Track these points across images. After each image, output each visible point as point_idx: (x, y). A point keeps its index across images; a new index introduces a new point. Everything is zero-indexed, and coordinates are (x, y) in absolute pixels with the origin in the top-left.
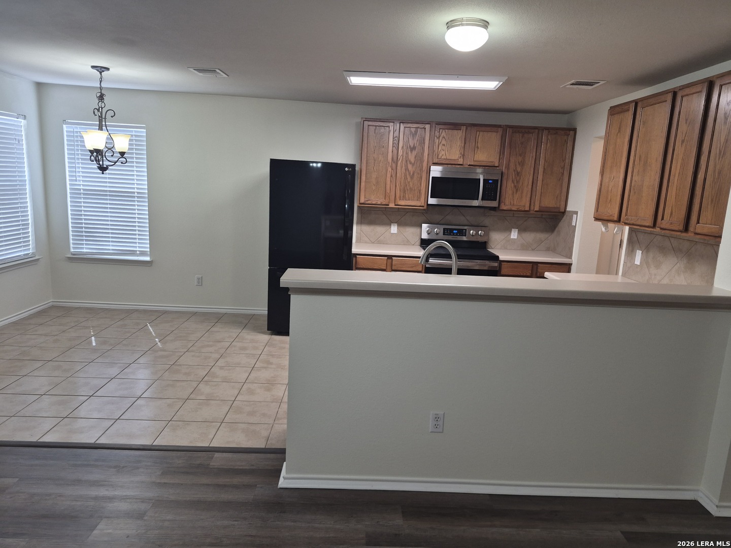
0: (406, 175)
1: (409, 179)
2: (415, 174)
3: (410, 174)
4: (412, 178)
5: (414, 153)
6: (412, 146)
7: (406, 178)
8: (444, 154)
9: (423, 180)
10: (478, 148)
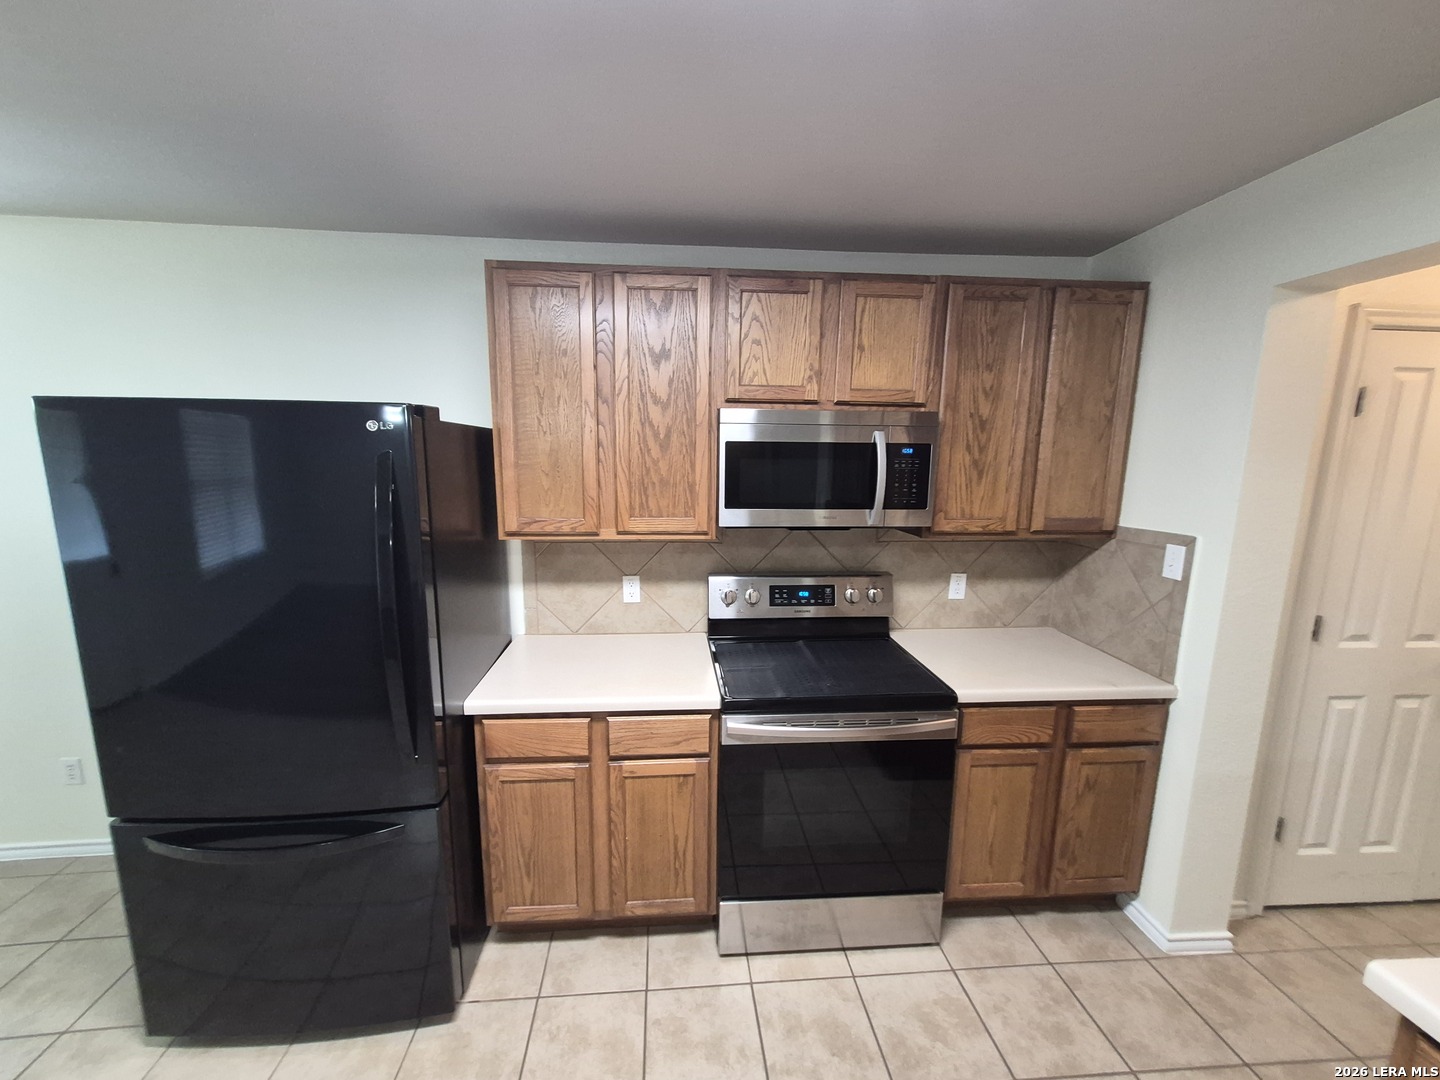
0: (645, 441)
1: (655, 451)
2: (674, 437)
3: (656, 435)
4: (664, 446)
5: (667, 368)
6: (657, 349)
7: (645, 450)
8: (761, 372)
9: (699, 454)
10: (861, 348)
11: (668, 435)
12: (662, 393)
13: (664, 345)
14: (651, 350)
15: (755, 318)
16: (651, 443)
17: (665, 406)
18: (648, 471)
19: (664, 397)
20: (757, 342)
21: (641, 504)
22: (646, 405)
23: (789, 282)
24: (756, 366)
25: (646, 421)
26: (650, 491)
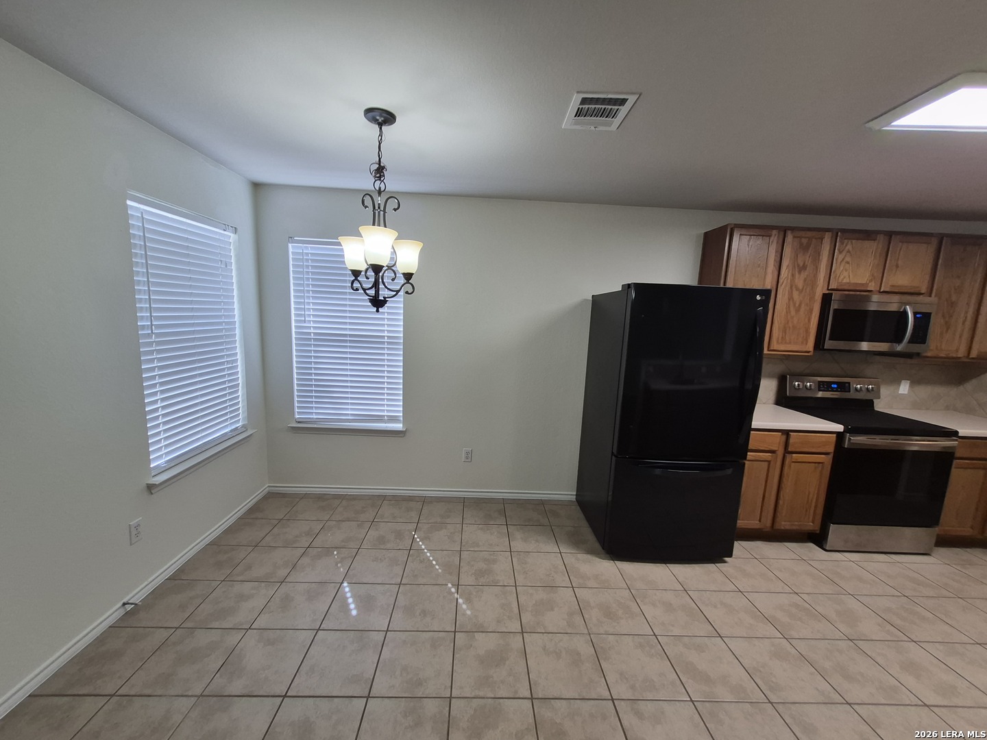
0: (789, 307)
1: (793, 312)
2: (803, 305)
3: (794, 305)
4: (798, 311)
5: (804, 275)
6: (801, 265)
7: (788, 312)
8: (847, 277)
9: (814, 315)
10: (897, 266)
11: (800, 305)
12: (800, 285)
13: (804, 263)
14: (798, 266)
15: (849, 251)
16: (792, 309)
17: (801, 291)
18: (788, 321)
19: (801, 288)
20: (848, 263)
21: (782, 338)
22: (792, 292)
23: (868, 235)
24: (846, 274)
25: (791, 298)
26: (788, 331)
